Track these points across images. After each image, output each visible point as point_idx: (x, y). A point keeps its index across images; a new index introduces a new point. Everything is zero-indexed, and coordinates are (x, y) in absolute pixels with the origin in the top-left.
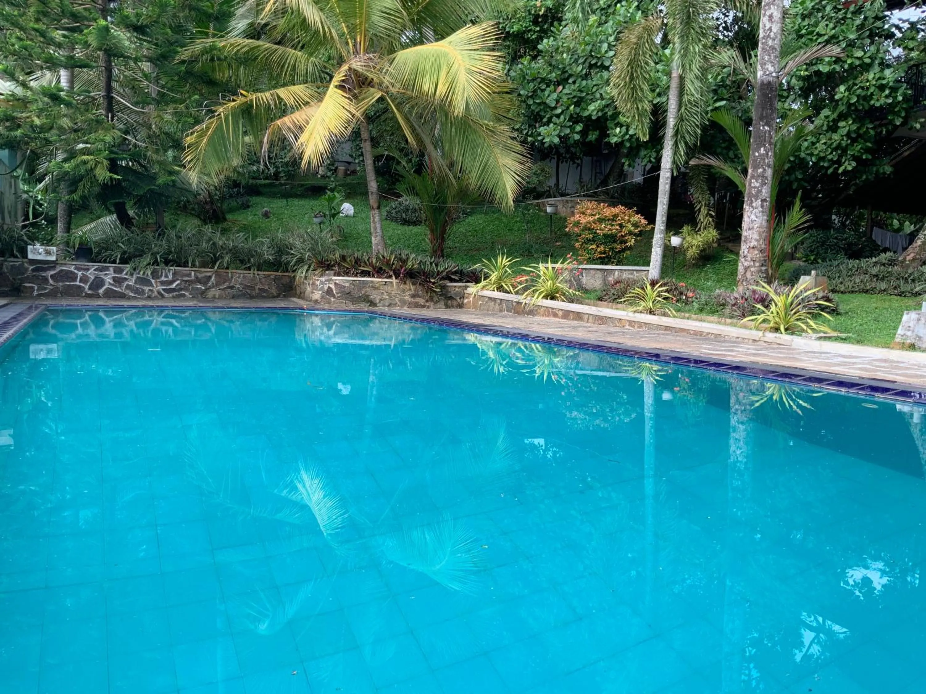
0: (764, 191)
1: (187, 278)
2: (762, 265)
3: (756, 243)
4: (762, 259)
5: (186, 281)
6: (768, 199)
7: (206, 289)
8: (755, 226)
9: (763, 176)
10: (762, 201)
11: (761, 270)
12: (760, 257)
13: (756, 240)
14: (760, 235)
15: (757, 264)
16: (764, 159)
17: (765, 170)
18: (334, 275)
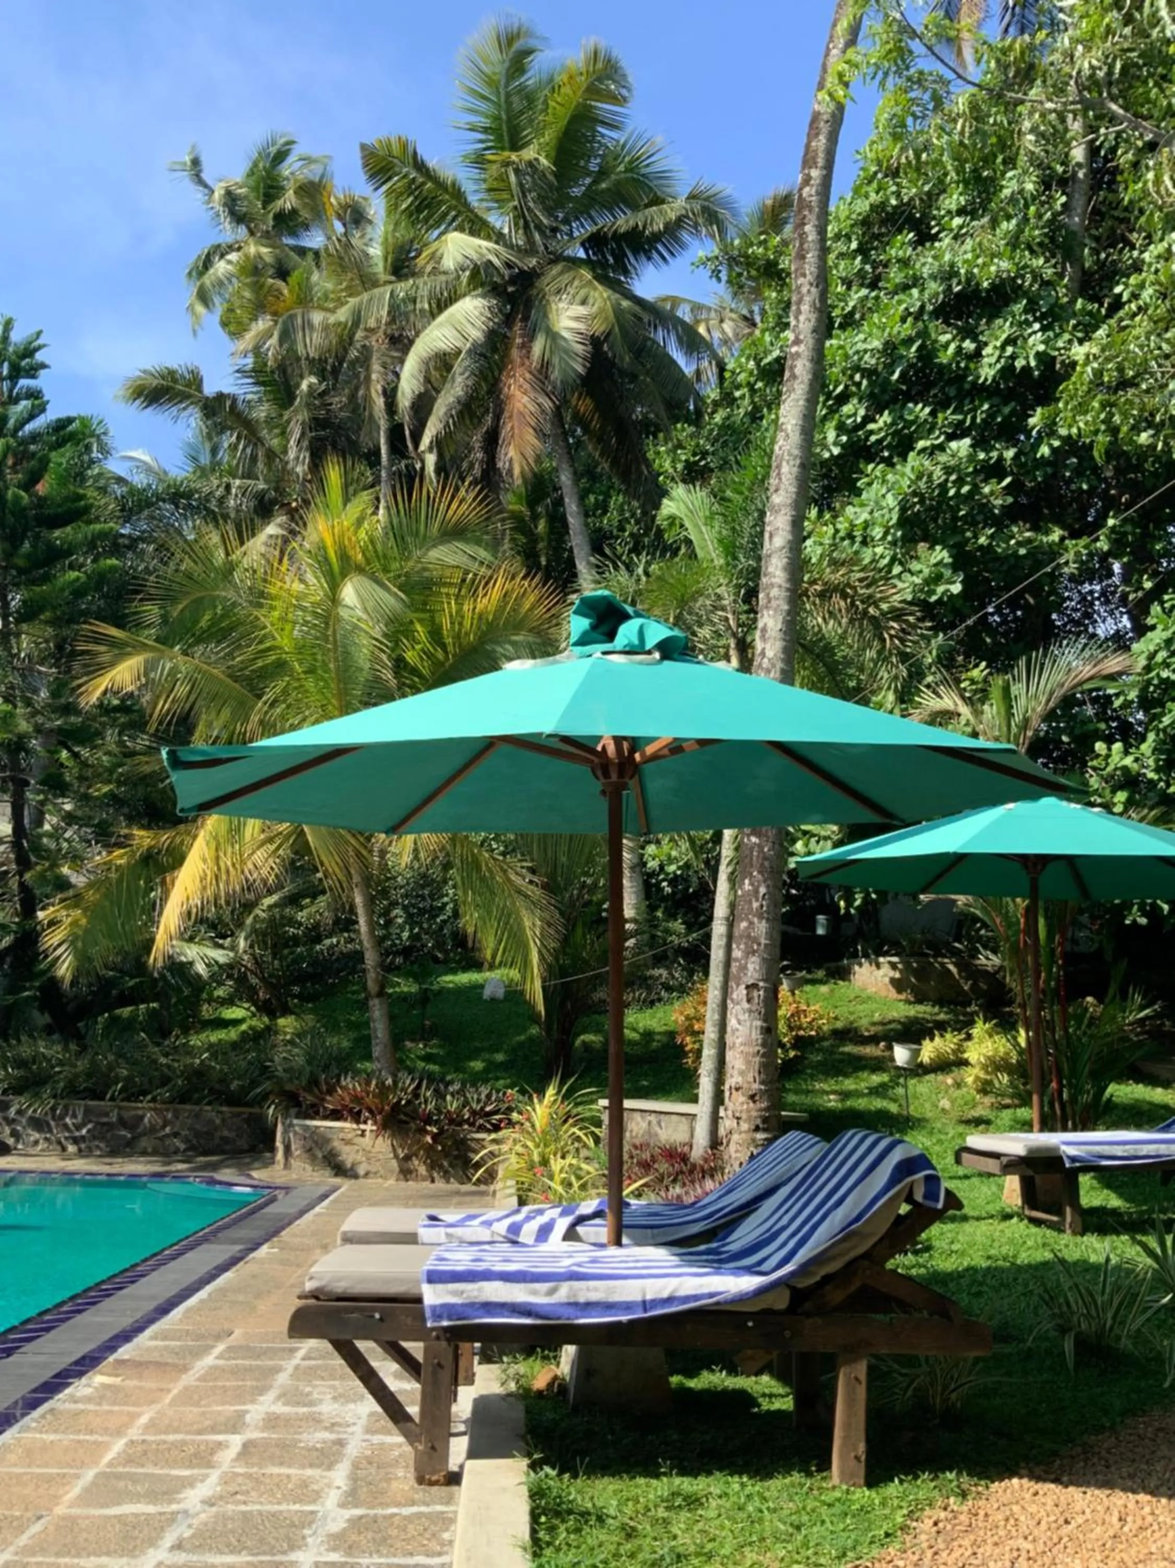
0: (751, 967)
1: (105, 1120)
2: (757, 1129)
3: (740, 1079)
4: (754, 1114)
5: (104, 1124)
6: (761, 984)
7: (133, 1138)
8: (738, 1041)
9: (749, 936)
10: (747, 987)
11: (754, 1140)
12: (748, 1111)
13: (742, 1073)
14: (748, 1062)
15: (745, 1126)
16: (750, 902)
17: (751, 923)
18: (297, 1117)
